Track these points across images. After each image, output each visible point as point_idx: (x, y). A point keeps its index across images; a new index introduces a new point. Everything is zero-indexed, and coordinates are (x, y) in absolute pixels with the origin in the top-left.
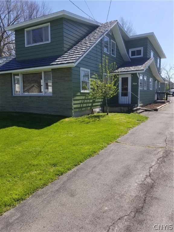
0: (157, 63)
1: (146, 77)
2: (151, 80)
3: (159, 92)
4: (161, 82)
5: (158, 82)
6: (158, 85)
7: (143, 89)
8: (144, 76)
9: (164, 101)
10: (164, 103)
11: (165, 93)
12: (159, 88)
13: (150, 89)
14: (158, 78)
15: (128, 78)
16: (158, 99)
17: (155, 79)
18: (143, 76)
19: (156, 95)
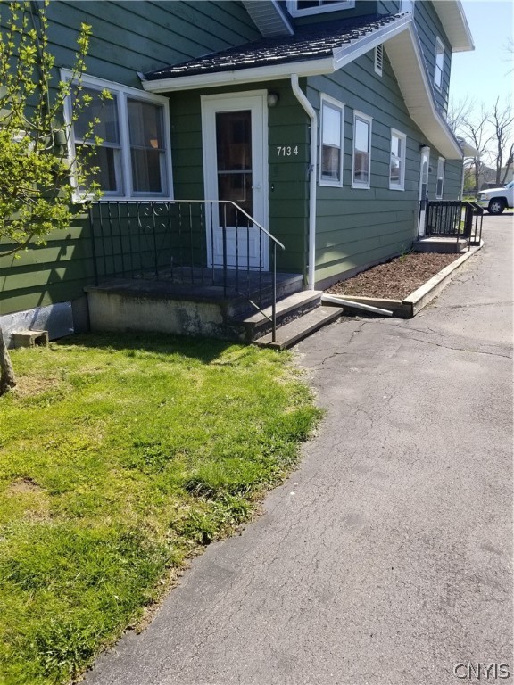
0: (432, 65)
1: (370, 119)
2: (397, 140)
3: (439, 199)
4: (450, 155)
5: (435, 154)
6: (432, 169)
7: (347, 185)
8: (356, 113)
9: (453, 240)
10: (454, 250)
11: (460, 205)
12: (440, 181)
13: (393, 186)
14: (433, 137)
15: (248, 114)
16: (429, 233)
17: (418, 141)
18: (349, 109)
19: (423, 213)
